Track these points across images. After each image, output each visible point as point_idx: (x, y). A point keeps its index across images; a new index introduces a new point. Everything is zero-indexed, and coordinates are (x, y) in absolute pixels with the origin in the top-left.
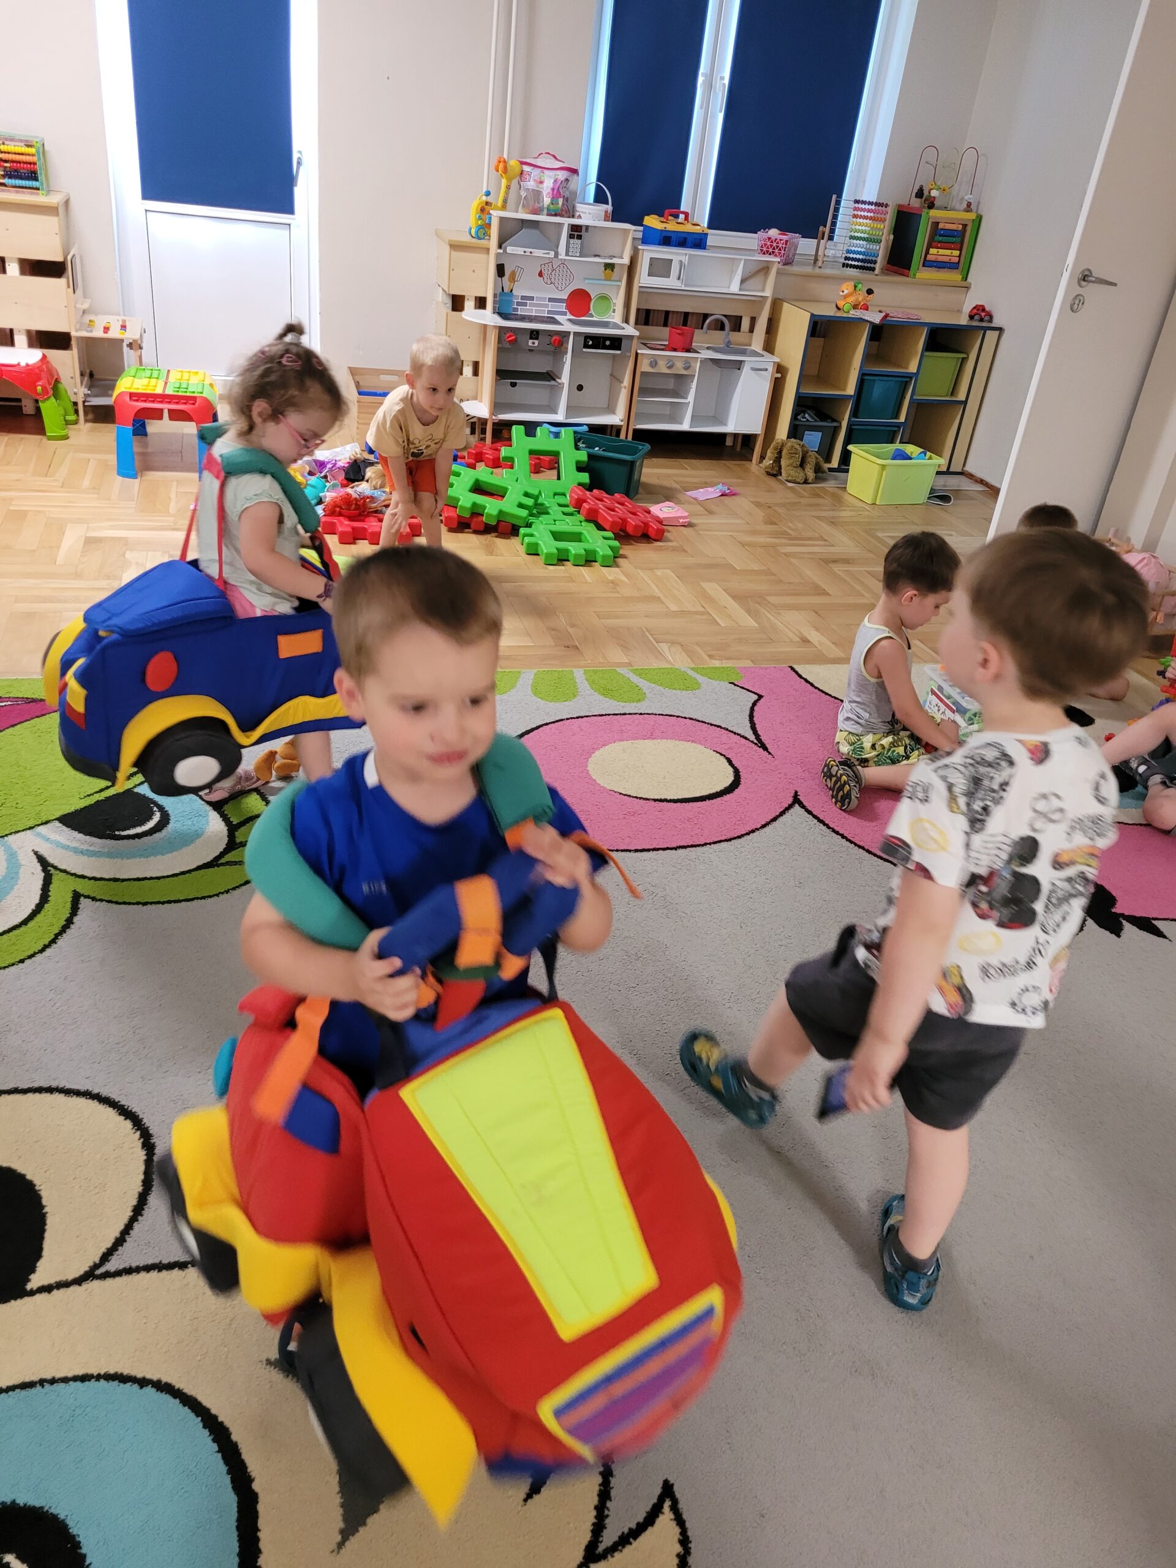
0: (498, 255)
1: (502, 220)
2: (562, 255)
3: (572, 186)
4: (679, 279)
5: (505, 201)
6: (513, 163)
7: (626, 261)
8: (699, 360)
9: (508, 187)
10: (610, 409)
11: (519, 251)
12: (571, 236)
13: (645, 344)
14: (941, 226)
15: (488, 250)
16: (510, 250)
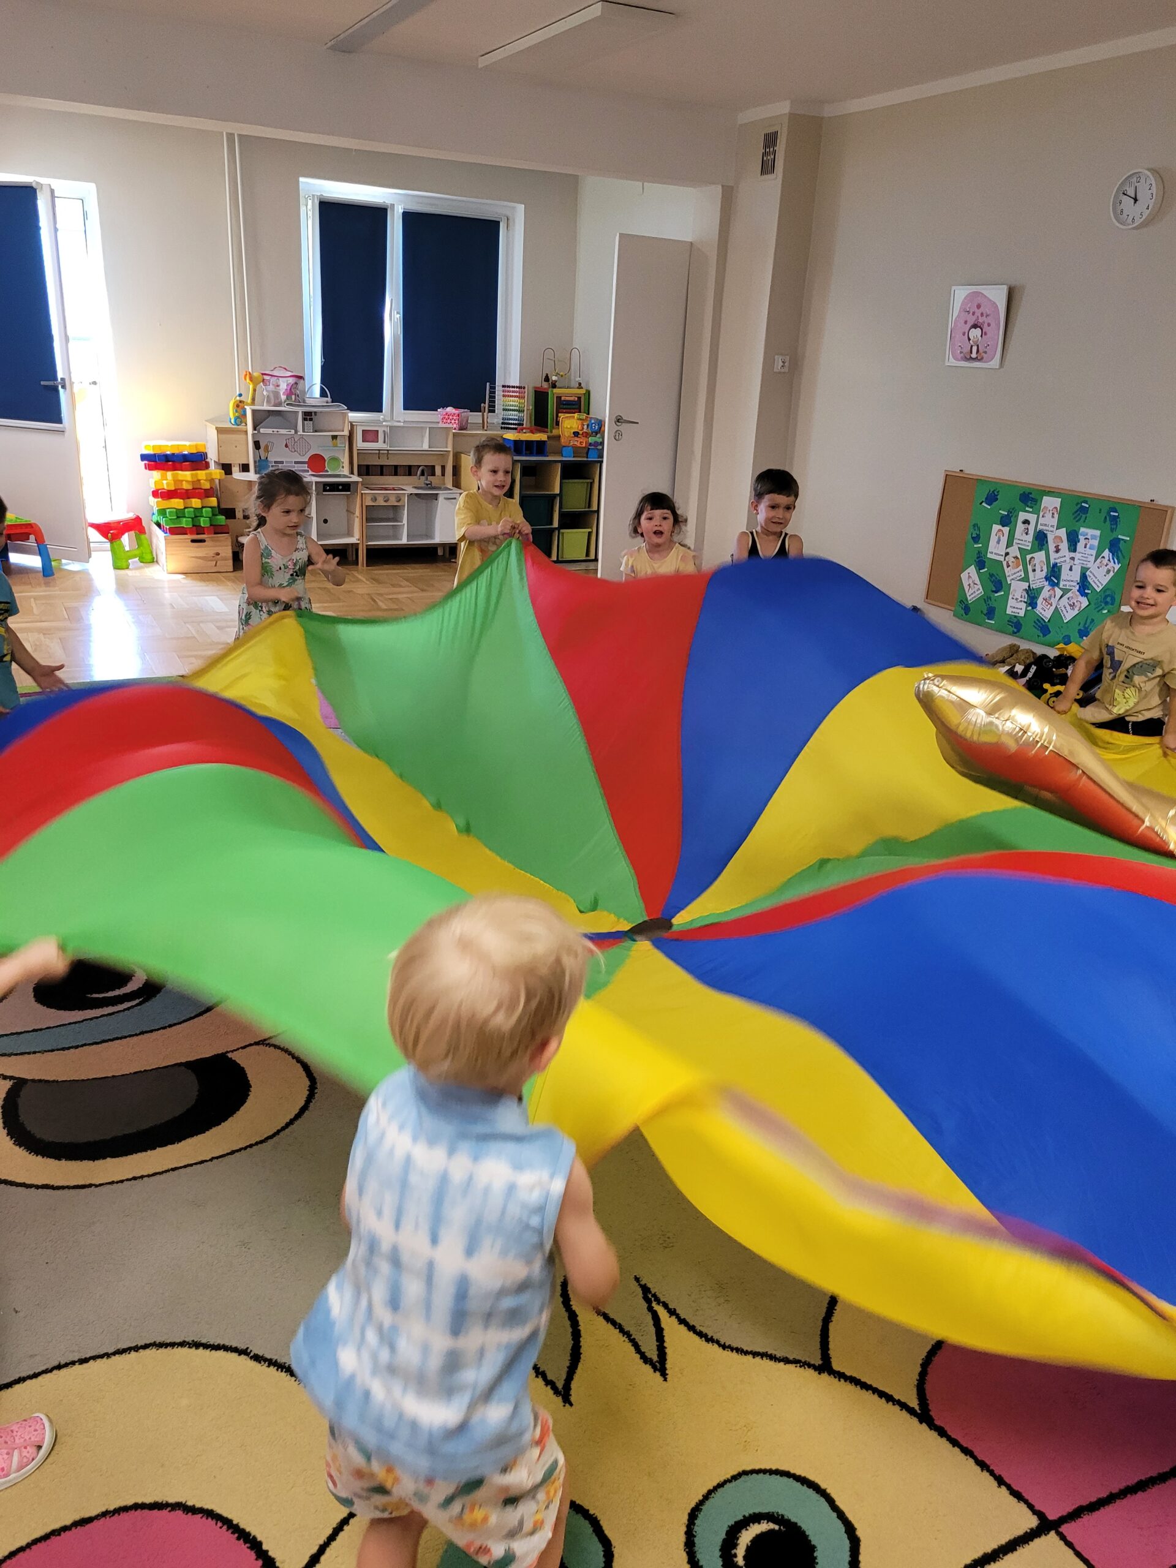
0: (253, 435)
1: (254, 412)
2: (300, 432)
3: (300, 386)
4: (384, 442)
5: (253, 399)
6: (256, 374)
7: (346, 433)
8: (406, 495)
9: (255, 390)
10: (350, 534)
11: (270, 431)
12: (305, 419)
13: (367, 488)
14: (563, 398)
15: (246, 432)
16: (262, 431)
